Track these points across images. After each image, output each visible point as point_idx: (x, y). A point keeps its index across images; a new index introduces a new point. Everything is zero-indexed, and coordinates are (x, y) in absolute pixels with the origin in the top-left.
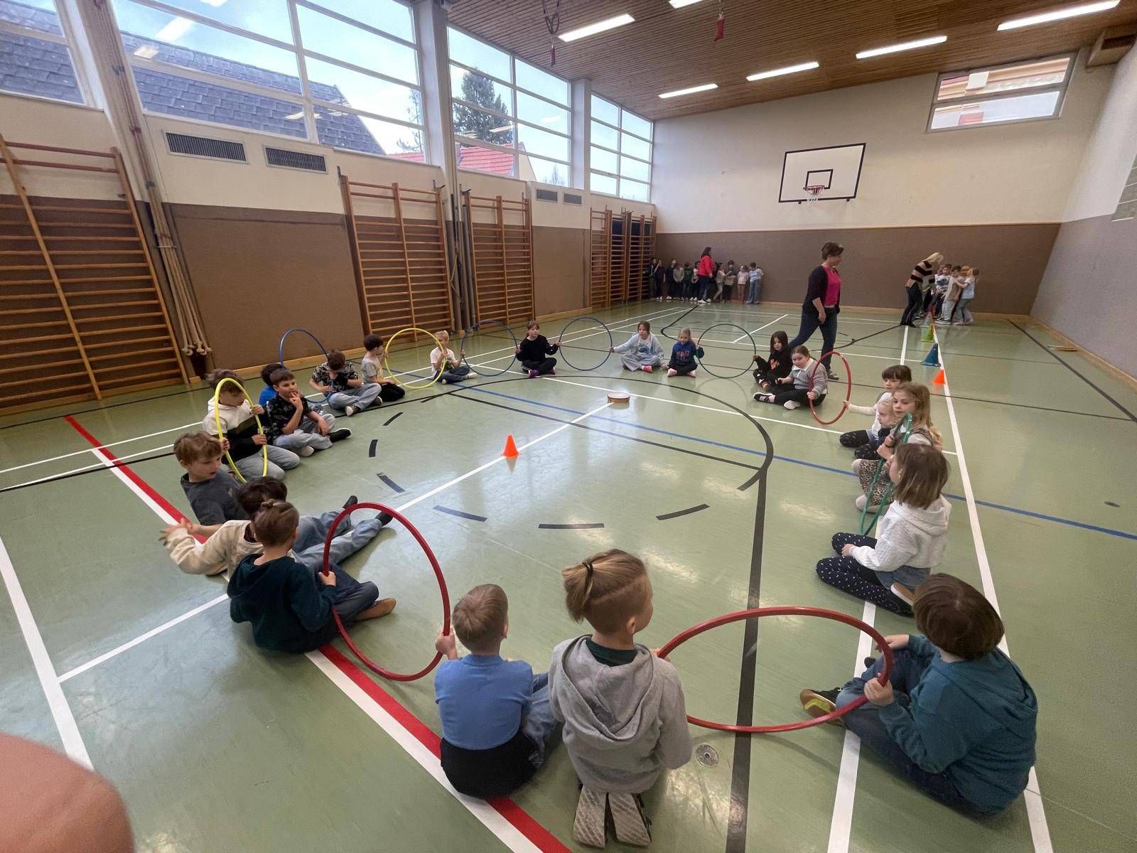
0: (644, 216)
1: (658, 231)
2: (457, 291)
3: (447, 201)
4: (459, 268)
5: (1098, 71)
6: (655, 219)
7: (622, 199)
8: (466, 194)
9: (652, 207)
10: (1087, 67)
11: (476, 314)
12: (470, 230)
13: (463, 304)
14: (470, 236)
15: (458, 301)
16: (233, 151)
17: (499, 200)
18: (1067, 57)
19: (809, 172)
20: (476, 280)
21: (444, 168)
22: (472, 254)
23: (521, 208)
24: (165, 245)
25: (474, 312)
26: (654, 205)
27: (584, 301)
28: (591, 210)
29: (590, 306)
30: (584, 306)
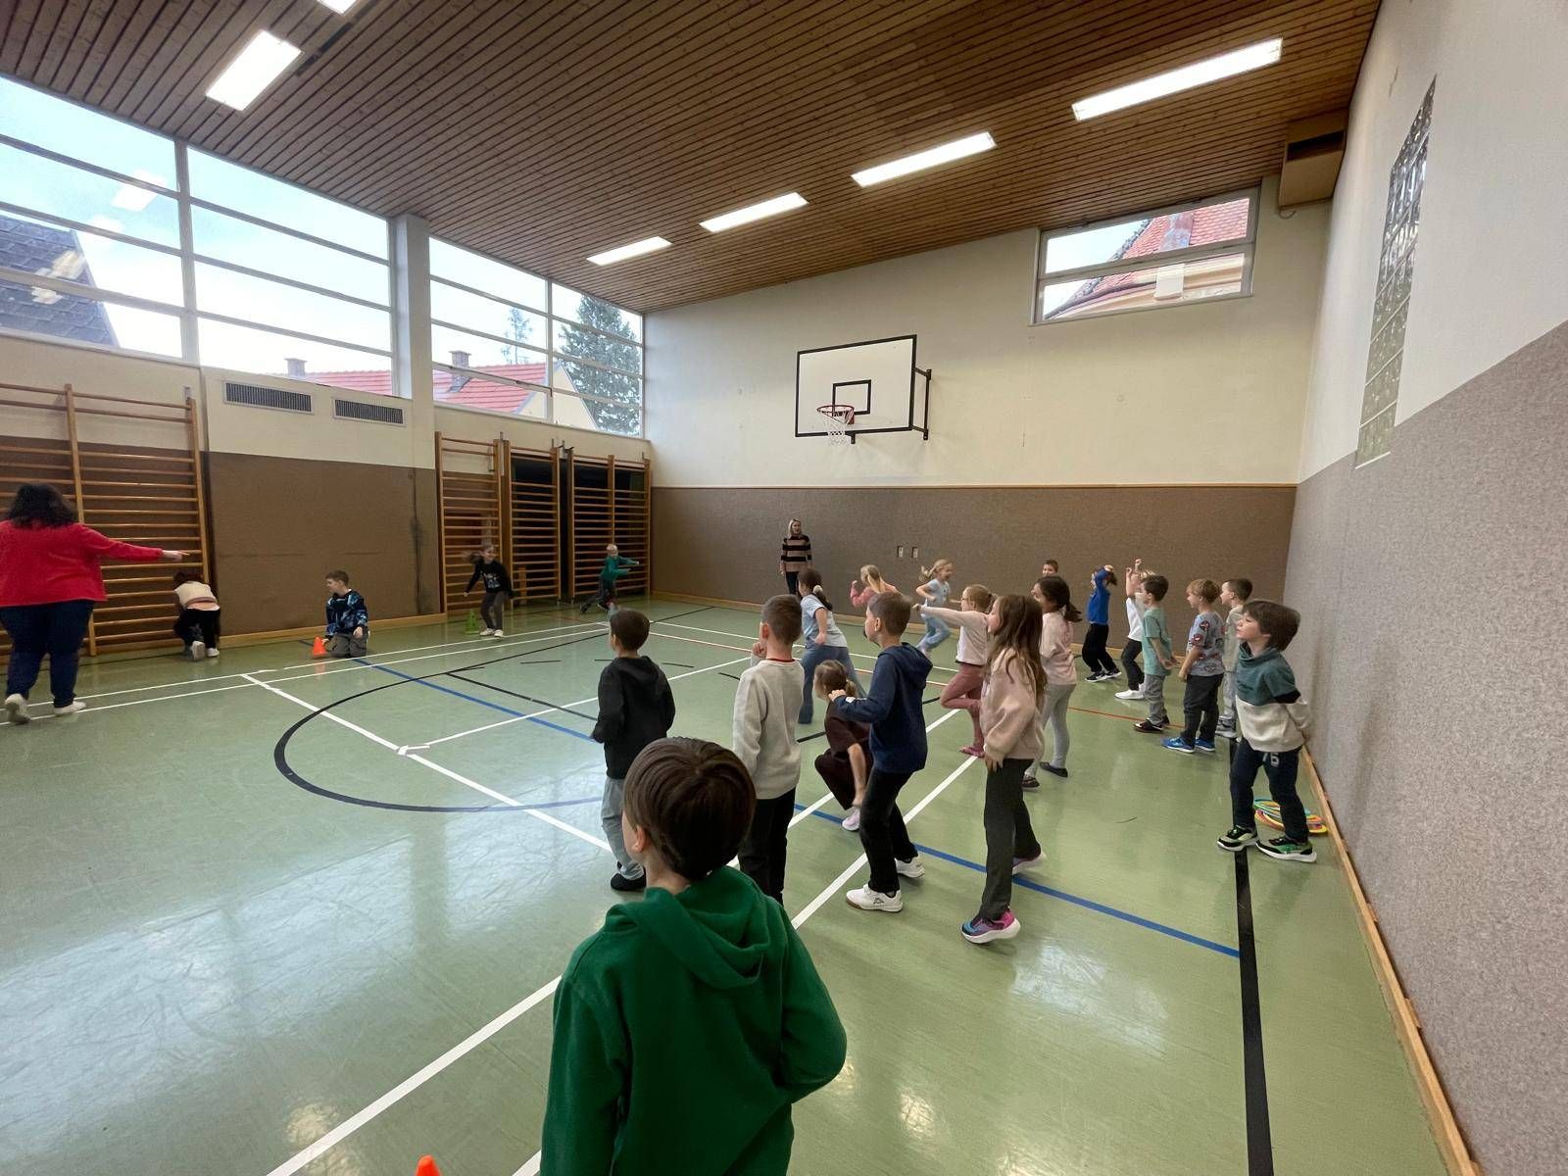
0: (612, 457)
1: (656, 484)
5: (1301, 214)
6: (647, 462)
7: (557, 426)
9: (645, 445)
10: (1281, 208)
18: (1244, 197)
19: (835, 385)
26: (649, 442)
27: (418, 602)
28: (437, 435)
29: (442, 611)
30: (420, 613)
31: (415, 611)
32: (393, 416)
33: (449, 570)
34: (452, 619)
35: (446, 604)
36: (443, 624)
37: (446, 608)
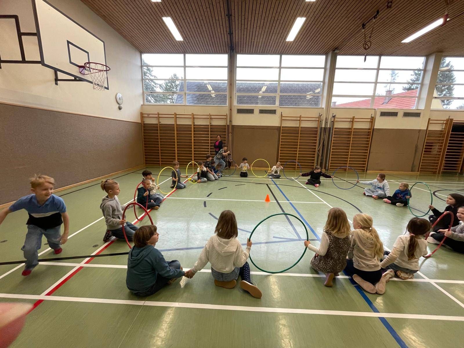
2: (320, 155)
3: (323, 120)
4: (323, 145)
8: (334, 117)
11: (329, 164)
12: (333, 130)
13: (322, 160)
14: (332, 133)
15: (320, 158)
16: (251, 111)
17: (353, 118)
20: (331, 151)
21: (324, 108)
22: (331, 140)
23: (369, 121)
24: (230, 135)
25: (328, 163)
27: (412, 168)
28: (429, 119)
29: (418, 171)
30: (412, 171)
31: (411, 171)
32: (417, 115)
33: (423, 160)
34: (421, 174)
35: (420, 170)
36: (417, 176)
37: (419, 170)
